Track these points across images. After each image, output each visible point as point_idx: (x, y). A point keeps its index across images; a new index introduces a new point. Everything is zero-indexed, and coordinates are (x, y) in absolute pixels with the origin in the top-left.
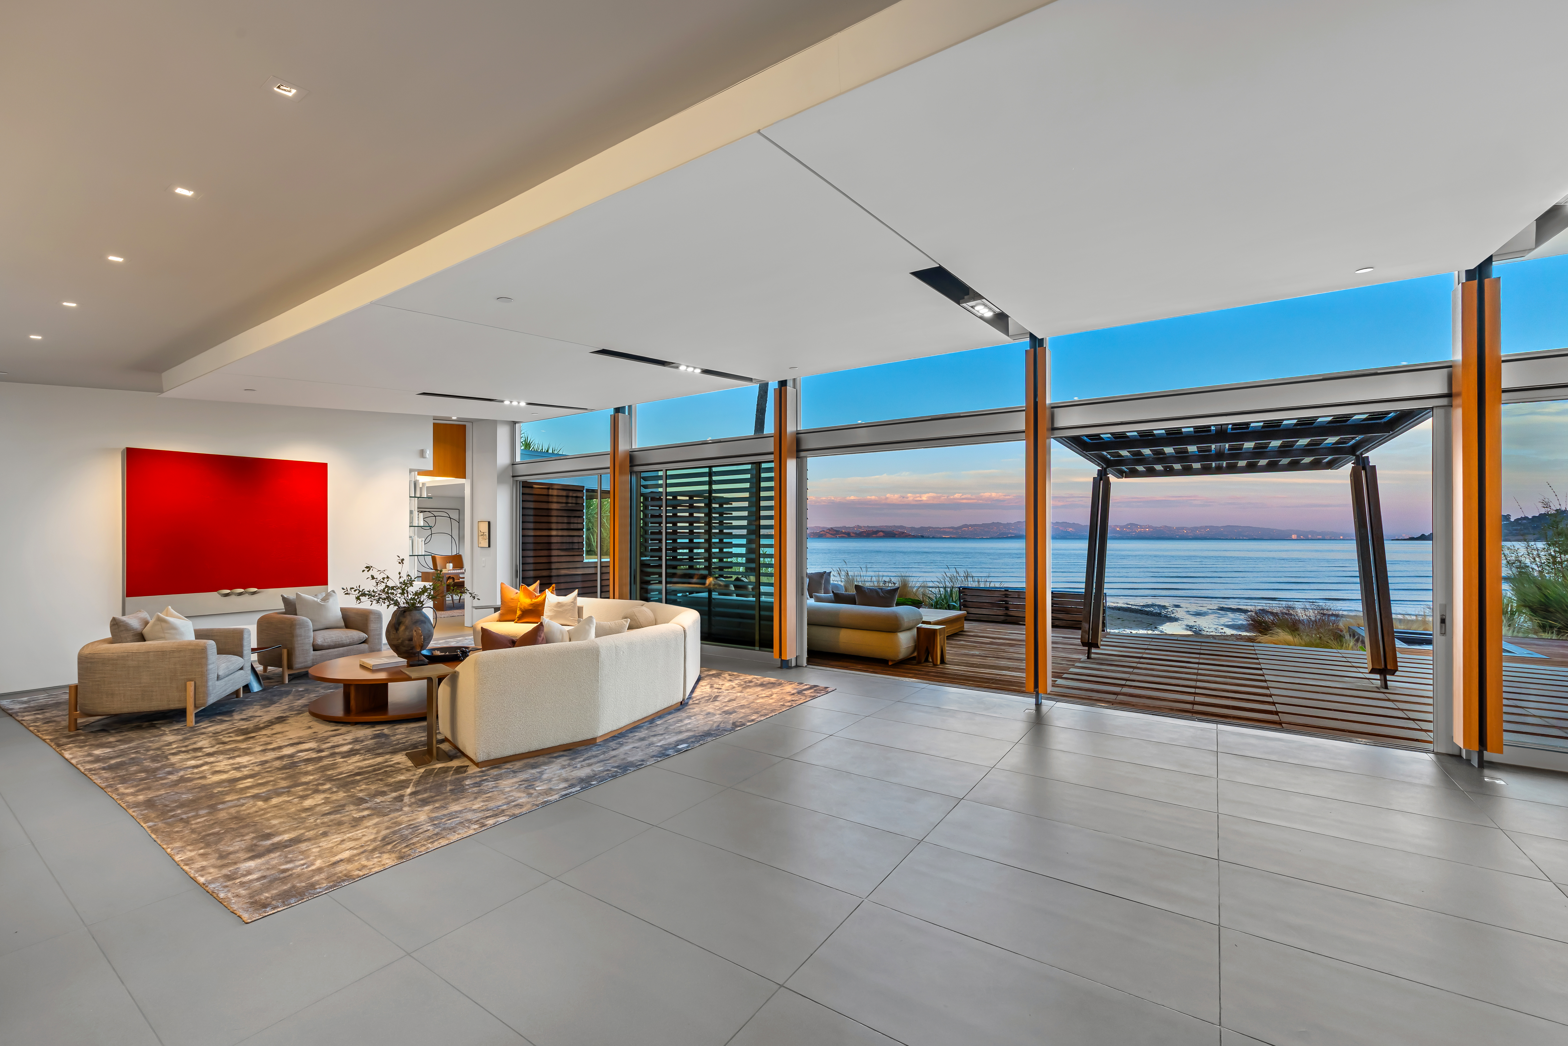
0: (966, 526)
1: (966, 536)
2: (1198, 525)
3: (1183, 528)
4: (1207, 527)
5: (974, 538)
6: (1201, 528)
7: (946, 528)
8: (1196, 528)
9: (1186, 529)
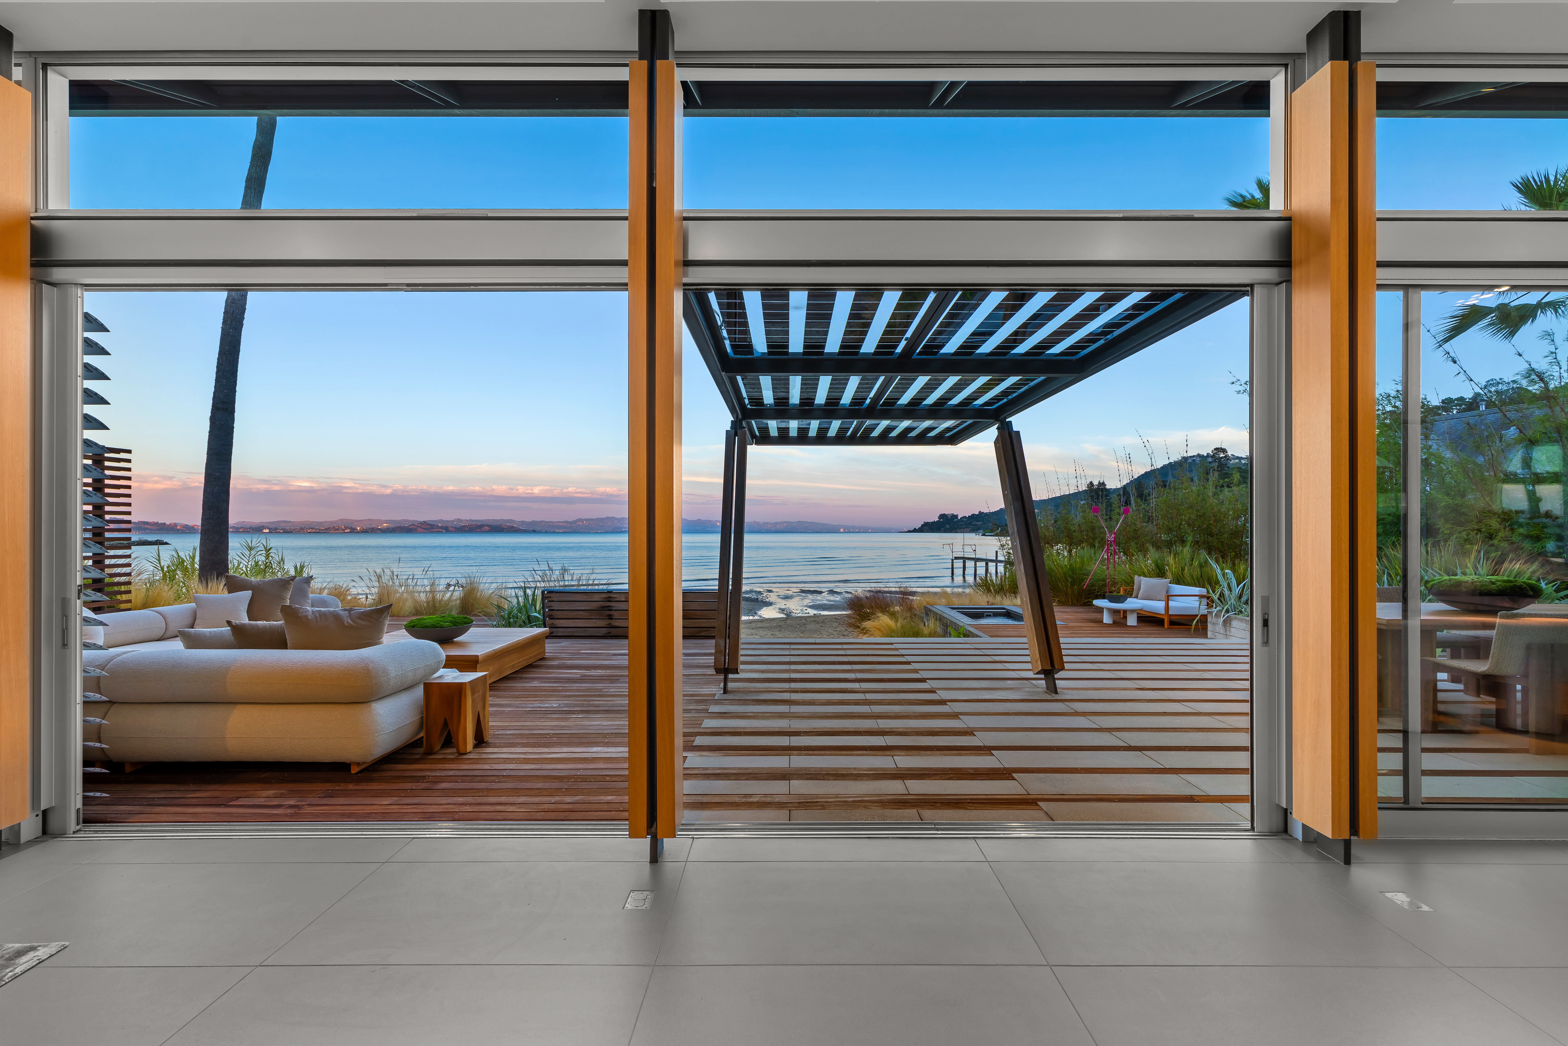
0: (580, 520)
1: (581, 531)
2: (779, 521)
3: (767, 523)
4: (784, 522)
5: (589, 533)
6: (781, 523)
7: (560, 522)
8: (777, 523)
9: (770, 523)
